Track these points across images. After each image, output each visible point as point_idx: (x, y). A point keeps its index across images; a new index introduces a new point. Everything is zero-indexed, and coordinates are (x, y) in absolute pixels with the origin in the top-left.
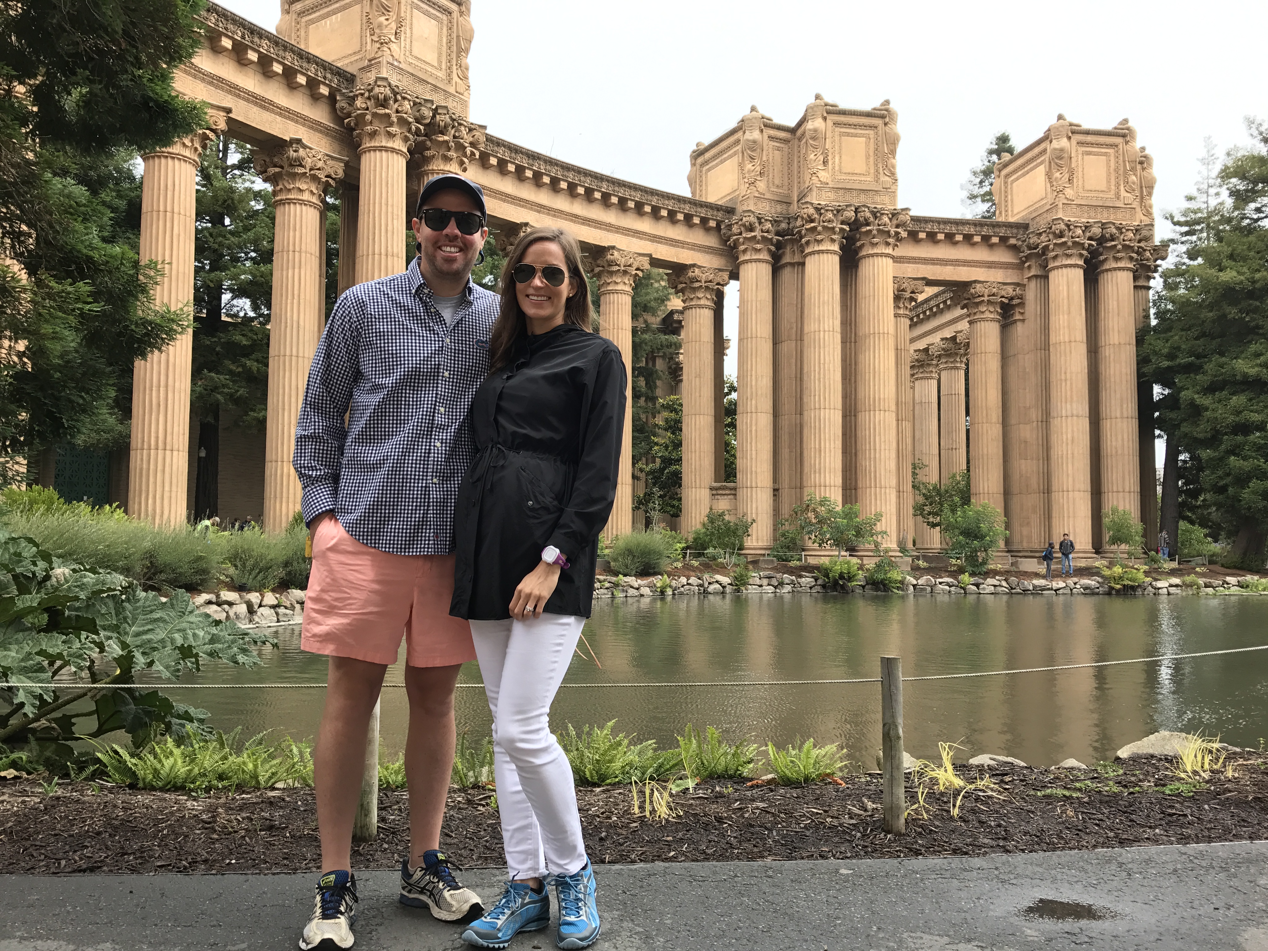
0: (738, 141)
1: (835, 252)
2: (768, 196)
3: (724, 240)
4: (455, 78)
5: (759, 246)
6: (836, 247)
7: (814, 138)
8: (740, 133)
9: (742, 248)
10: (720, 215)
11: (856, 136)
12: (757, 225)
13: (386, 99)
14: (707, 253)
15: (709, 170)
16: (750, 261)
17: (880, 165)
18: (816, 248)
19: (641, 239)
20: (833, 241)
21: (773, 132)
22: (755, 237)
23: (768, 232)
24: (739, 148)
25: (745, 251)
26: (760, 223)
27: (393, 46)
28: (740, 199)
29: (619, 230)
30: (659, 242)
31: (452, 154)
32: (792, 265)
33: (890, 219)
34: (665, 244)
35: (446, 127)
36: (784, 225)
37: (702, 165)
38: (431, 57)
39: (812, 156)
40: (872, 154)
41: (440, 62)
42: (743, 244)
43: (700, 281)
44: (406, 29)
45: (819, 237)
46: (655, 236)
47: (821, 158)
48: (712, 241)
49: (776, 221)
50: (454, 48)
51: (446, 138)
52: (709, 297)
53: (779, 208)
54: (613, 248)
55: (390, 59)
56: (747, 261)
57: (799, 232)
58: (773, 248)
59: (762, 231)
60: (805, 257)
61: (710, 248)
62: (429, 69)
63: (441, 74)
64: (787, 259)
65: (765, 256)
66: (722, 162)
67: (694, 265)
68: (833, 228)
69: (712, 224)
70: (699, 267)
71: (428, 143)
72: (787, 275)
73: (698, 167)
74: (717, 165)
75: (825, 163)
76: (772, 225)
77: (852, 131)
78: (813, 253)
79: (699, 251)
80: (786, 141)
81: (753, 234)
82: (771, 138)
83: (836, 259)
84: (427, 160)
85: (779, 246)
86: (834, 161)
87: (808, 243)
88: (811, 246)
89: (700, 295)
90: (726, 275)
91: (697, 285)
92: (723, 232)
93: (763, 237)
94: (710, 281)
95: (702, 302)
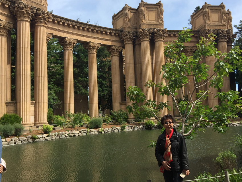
0: (123, 13)
1: (148, 41)
2: (131, 27)
3: (121, 39)
5: (129, 40)
6: (148, 40)
7: (141, 12)
8: (123, 11)
9: (125, 40)
10: (119, 32)
11: (152, 10)
12: (128, 34)
14: (116, 42)
15: (117, 21)
16: (127, 44)
17: (159, 18)
18: (143, 40)
19: (98, 39)
20: (147, 38)
21: (132, 11)
22: (128, 37)
23: (131, 36)
24: (123, 15)
25: (126, 41)
26: (129, 34)
28: (124, 28)
29: (92, 37)
30: (103, 40)
32: (138, 44)
33: (162, 32)
34: (104, 40)
36: (135, 34)
37: (115, 19)
39: (141, 16)
40: (157, 15)
42: (125, 39)
43: (115, 49)
45: (144, 37)
46: (102, 38)
47: (143, 17)
48: (117, 39)
49: (133, 33)
52: (117, 53)
53: (134, 30)
54: (90, 42)
56: (126, 44)
57: (139, 36)
58: (133, 40)
59: (130, 36)
60: (141, 42)
61: (117, 41)
64: (137, 43)
65: (130, 42)
66: (120, 19)
67: (113, 45)
68: (147, 34)
69: (117, 35)
70: (114, 46)
71: (36, 18)
72: (137, 47)
73: (114, 20)
74: (118, 19)
75: (144, 18)
76: (132, 34)
77: (151, 9)
78: (143, 41)
79: (114, 42)
80: (135, 13)
81: (127, 37)
82: (131, 12)
83: (149, 42)
84: (36, 23)
85: (134, 40)
86: (147, 17)
87: (141, 39)
88: (142, 39)
89: (115, 53)
90: (121, 48)
91: (114, 50)
92: (120, 36)
93: (130, 37)
94: (117, 49)
95: (116, 55)
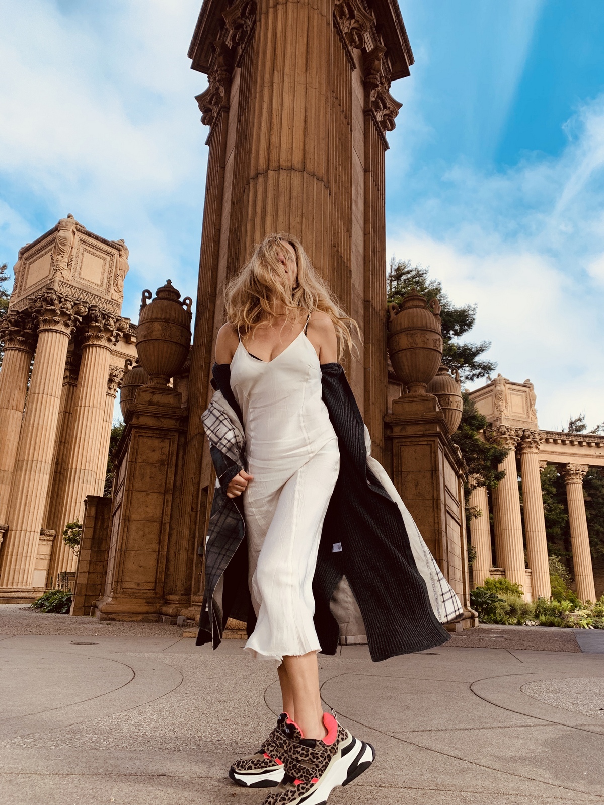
4: (531, 416)
13: (505, 432)
27: (505, 411)
31: (533, 445)
35: (529, 436)
38: (520, 410)
41: (524, 411)
44: (509, 403)
50: (529, 405)
51: (529, 440)
55: (504, 416)
62: (520, 415)
63: (525, 416)
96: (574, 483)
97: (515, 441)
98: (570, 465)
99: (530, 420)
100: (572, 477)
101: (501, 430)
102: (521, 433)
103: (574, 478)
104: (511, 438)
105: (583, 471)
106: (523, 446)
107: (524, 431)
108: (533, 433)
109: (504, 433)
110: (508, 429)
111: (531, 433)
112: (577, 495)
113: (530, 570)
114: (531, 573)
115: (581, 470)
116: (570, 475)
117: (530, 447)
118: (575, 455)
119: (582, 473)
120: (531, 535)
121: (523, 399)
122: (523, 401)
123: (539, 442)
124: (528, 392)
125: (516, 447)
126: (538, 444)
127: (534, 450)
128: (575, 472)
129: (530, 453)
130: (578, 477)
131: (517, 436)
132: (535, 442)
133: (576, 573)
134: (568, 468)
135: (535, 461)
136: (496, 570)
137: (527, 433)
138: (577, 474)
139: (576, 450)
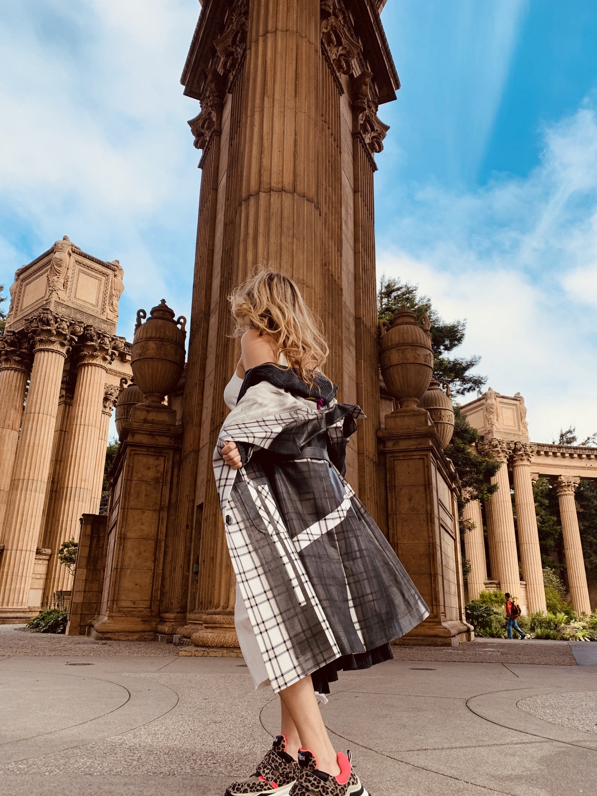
96: (566, 495)
97: (506, 453)
98: (562, 477)
99: (521, 433)
100: (564, 489)
101: (493, 443)
102: (512, 446)
103: (566, 489)
104: (503, 451)
105: (574, 483)
106: (515, 459)
107: (515, 444)
108: (524, 446)
109: (496, 446)
110: (499, 442)
111: (523, 445)
112: (569, 506)
113: (524, 583)
114: (526, 585)
115: (572, 482)
116: (562, 487)
117: (522, 460)
118: (566, 467)
119: (573, 485)
120: (525, 547)
121: (514, 412)
122: (514, 415)
123: (531, 454)
124: (518, 405)
125: (508, 460)
126: (529, 456)
127: (525, 462)
128: (566, 484)
129: (522, 465)
130: (570, 489)
131: (509, 449)
132: (527, 454)
133: (571, 585)
134: (559, 480)
135: (527, 474)
136: (490, 583)
137: (518, 446)
138: (569, 486)
139: (567, 462)
